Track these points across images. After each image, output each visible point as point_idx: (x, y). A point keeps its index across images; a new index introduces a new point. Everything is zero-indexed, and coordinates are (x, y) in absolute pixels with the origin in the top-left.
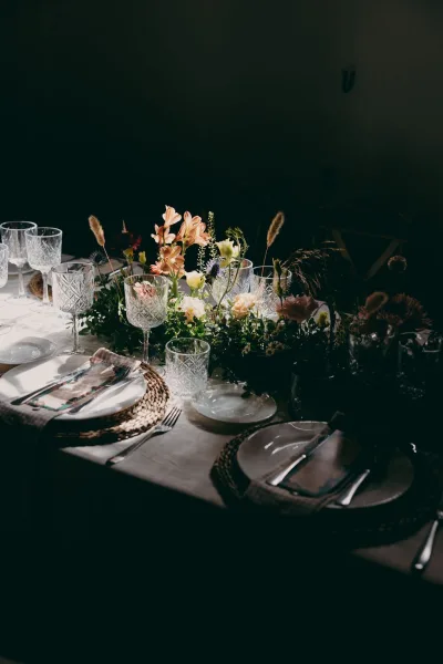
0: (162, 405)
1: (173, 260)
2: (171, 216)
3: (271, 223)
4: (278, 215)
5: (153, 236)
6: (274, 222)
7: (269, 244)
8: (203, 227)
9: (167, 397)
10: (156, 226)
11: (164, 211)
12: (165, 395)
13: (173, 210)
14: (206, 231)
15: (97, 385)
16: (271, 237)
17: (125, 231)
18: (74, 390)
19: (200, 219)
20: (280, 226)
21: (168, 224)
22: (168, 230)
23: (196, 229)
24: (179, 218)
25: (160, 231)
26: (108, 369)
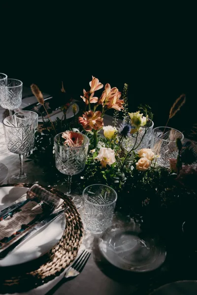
0: (75, 245)
1: (94, 122)
2: (96, 85)
3: (175, 101)
4: (181, 96)
5: (81, 97)
6: (177, 101)
7: (170, 117)
8: (119, 96)
9: (81, 235)
10: (84, 90)
11: (91, 80)
12: (79, 232)
13: (97, 80)
14: (121, 98)
15: (26, 223)
16: (173, 112)
17: (63, 90)
18: (8, 227)
19: (117, 90)
20: (182, 105)
21: (93, 90)
22: (93, 94)
23: (113, 97)
24: (102, 87)
25: (87, 94)
26: (38, 206)
